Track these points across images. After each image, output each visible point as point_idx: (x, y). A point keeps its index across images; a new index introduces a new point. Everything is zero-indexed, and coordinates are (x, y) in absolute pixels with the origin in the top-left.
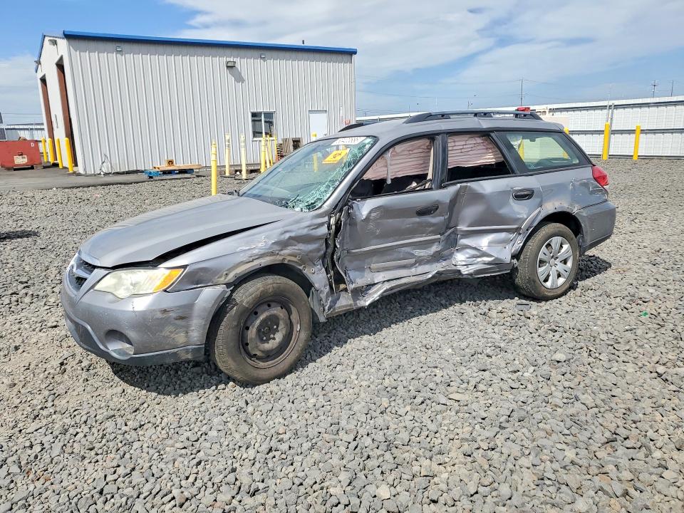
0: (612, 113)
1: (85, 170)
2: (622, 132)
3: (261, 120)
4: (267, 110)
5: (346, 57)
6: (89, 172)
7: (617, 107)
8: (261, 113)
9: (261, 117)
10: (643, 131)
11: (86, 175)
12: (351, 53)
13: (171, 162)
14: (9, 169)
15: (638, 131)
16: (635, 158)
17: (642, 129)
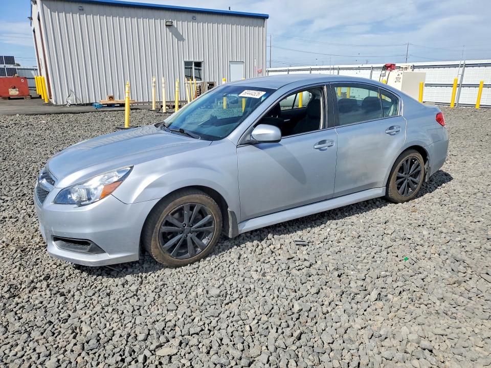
0: (463, 71)
1: (56, 101)
2: (469, 86)
3: (192, 68)
4: (197, 60)
5: (260, 21)
6: (59, 103)
7: (467, 66)
8: (192, 62)
9: (192, 65)
10: (485, 86)
11: (56, 106)
12: (264, 18)
13: (111, 98)
14: (5, 98)
15: (481, 86)
16: (477, 107)
17: (484, 84)
